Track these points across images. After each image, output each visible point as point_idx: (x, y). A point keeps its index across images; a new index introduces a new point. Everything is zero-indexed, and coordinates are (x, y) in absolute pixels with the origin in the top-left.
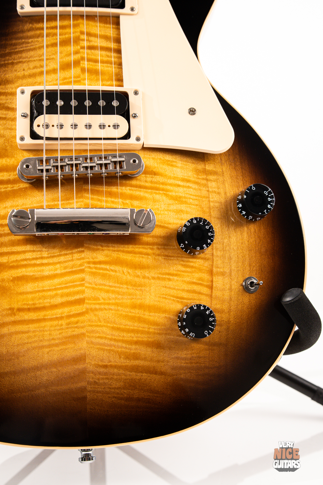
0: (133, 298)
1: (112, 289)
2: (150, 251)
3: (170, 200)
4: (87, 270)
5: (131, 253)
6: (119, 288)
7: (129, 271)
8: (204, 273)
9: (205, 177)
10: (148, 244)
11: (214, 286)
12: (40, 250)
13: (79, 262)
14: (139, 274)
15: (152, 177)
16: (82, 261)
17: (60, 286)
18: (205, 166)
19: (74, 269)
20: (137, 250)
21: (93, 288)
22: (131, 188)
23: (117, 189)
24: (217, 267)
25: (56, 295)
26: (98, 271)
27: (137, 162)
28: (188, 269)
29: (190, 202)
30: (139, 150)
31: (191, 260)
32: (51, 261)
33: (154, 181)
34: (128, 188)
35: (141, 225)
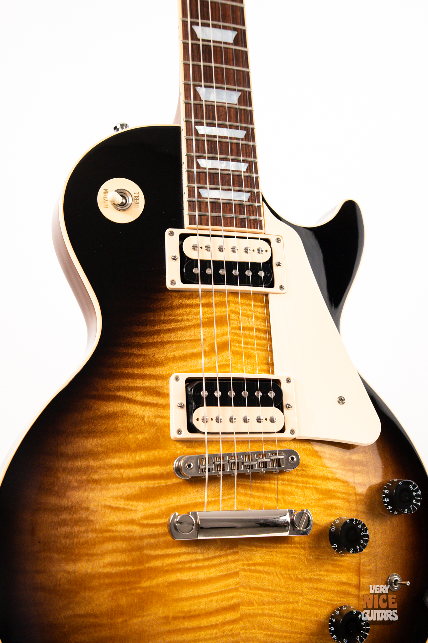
0: (286, 602)
1: (265, 593)
2: (302, 551)
3: (321, 495)
4: (242, 573)
5: (284, 553)
6: (273, 591)
7: (282, 572)
8: (352, 572)
9: (350, 468)
10: (299, 543)
11: (361, 585)
12: (195, 552)
13: (233, 565)
14: (292, 576)
15: (303, 470)
16: (237, 563)
17: (215, 591)
18: (351, 456)
19: (229, 572)
20: (290, 550)
21: (247, 593)
22: (283, 482)
23: (270, 483)
24: (364, 565)
25: (212, 601)
26: (252, 574)
27: (295, 459)
28: (337, 569)
29: (338, 496)
30: (289, 441)
31: (341, 558)
32: (207, 563)
33: (304, 475)
34: (280, 482)
35: (301, 528)
